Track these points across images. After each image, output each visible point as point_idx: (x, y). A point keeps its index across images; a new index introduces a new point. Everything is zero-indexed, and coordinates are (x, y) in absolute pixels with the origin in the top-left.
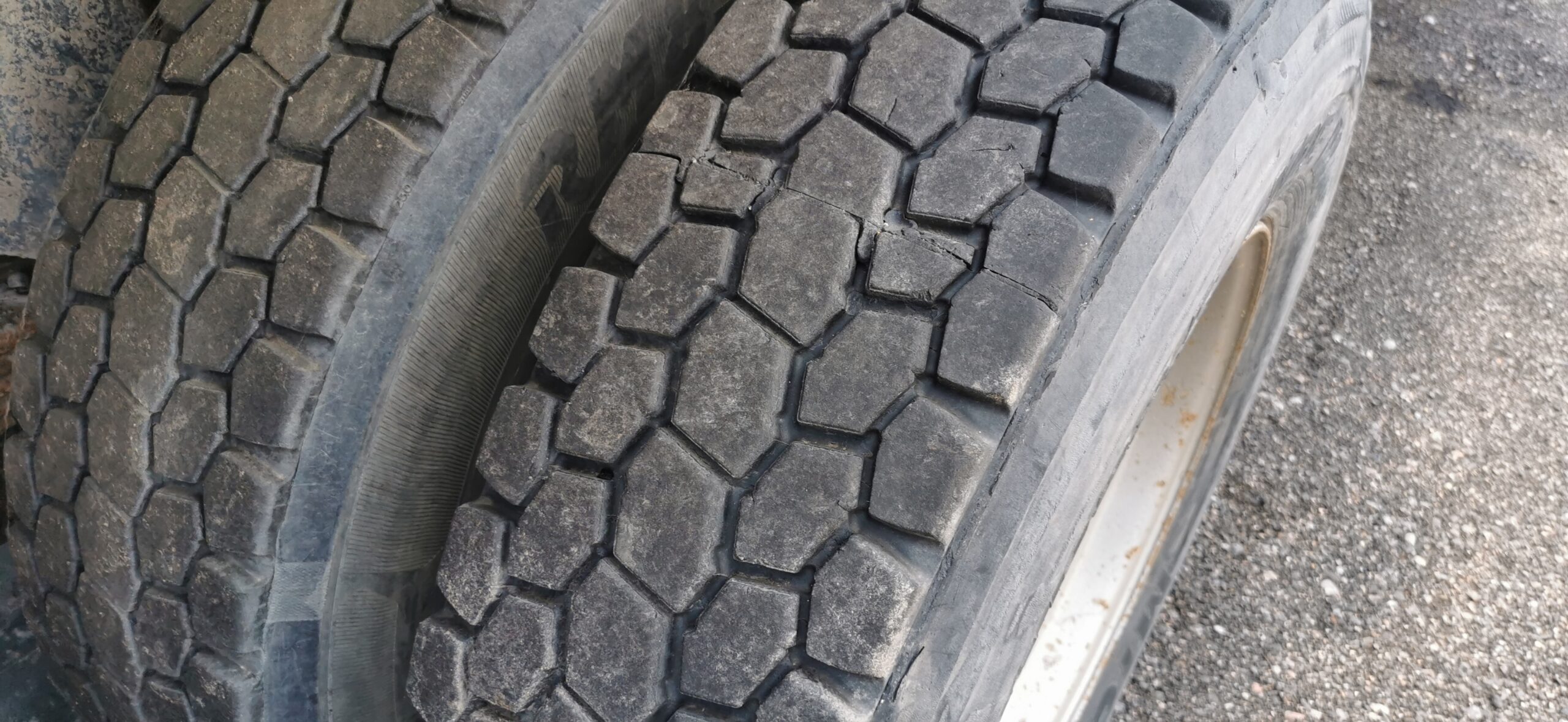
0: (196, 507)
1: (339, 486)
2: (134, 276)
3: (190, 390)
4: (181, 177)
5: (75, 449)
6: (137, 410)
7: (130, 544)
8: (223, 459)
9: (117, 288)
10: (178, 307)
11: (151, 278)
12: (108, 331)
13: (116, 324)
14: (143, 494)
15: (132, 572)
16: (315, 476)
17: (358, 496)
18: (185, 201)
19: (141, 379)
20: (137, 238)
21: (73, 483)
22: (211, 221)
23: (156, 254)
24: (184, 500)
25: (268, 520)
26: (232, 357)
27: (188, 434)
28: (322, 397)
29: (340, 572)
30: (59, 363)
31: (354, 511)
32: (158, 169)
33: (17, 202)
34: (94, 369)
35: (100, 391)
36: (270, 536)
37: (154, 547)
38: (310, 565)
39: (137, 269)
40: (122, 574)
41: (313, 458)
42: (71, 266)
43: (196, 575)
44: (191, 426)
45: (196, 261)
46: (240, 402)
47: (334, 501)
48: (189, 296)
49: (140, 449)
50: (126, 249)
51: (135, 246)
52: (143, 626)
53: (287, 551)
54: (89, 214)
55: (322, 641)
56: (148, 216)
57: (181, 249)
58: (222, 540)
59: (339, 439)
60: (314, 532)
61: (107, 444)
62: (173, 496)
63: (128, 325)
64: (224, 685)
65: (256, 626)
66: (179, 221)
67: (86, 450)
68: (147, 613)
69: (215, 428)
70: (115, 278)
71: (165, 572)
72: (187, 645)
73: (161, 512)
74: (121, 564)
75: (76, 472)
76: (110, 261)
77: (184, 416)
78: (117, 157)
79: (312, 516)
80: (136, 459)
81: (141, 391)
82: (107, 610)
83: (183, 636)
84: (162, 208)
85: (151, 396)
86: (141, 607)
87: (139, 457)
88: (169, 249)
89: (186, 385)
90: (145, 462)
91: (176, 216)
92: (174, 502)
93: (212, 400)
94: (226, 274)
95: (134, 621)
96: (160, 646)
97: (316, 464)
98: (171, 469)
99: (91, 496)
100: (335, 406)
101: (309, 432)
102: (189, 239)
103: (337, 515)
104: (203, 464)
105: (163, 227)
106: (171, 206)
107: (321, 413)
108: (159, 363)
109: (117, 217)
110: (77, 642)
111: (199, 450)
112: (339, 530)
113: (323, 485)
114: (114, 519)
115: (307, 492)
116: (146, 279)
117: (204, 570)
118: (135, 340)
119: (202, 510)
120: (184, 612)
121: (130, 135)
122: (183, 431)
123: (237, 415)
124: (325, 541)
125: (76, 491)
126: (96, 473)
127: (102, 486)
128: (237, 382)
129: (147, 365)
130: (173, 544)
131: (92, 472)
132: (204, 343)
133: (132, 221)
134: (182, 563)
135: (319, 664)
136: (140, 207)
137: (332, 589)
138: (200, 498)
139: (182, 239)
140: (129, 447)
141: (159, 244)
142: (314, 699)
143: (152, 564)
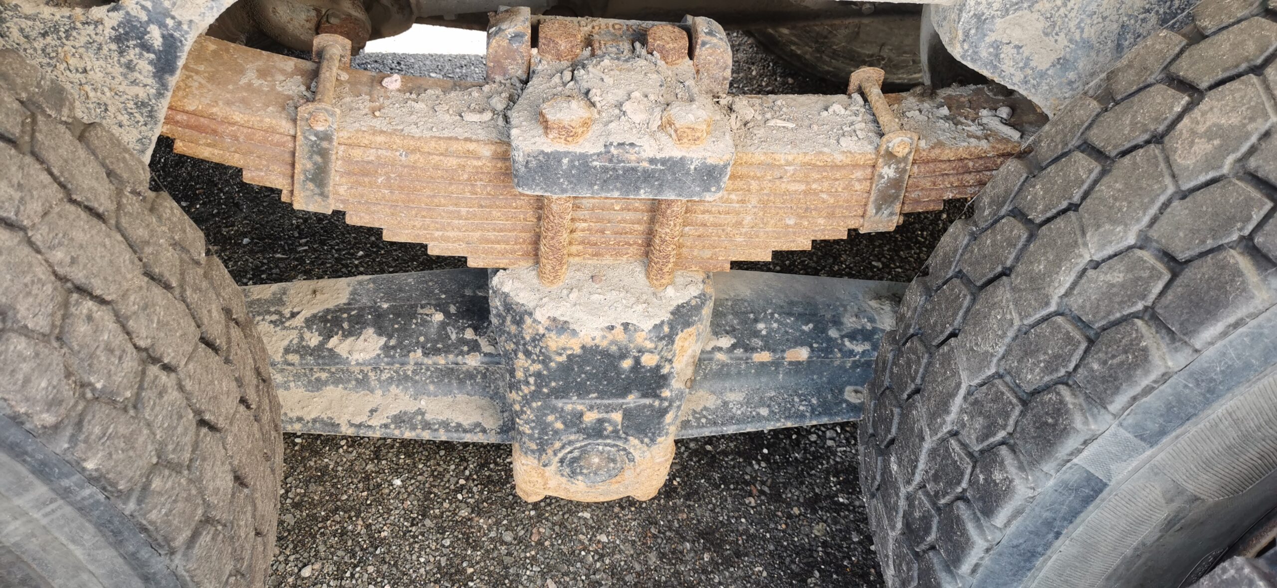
0: (1084, 346)
1: (1207, 400)
2: (1146, 151)
3: (1141, 259)
4: (1239, 90)
5: (1010, 253)
6: (1082, 250)
7: (1007, 340)
8: (1134, 324)
9: (1124, 154)
10: (1171, 189)
11: (1161, 158)
12: (1096, 182)
13: (1105, 179)
14: (1044, 312)
15: (995, 360)
16: (1197, 380)
17: (1214, 416)
18: (1231, 111)
19: (1102, 230)
20: (1167, 123)
21: (991, 275)
22: (1247, 136)
23: (1177, 143)
24: (1077, 335)
25: (1137, 390)
26: (1197, 251)
27: (1115, 290)
28: (1253, 323)
29: (1152, 462)
30: (1038, 187)
31: (1201, 425)
32: (1221, 76)
33: (1054, 57)
34: (1064, 204)
35: (1060, 222)
36: (1128, 402)
37: (1026, 354)
38: (1137, 441)
39: (1152, 146)
40: (986, 357)
41: (1207, 365)
42: (1093, 121)
43: (1049, 393)
44: (1123, 286)
45: (1212, 161)
46: (1180, 289)
47: (1195, 407)
48: (1186, 186)
49: (1065, 279)
50: (1152, 128)
51: (1161, 128)
52: (976, 402)
53: (1130, 421)
54: (1135, 88)
55: (1098, 501)
56: (1187, 110)
57: (1202, 147)
58: (1088, 381)
59: (1238, 364)
60: (1161, 420)
61: (1039, 263)
62: (1069, 327)
63: (1117, 185)
64: (1011, 481)
65: (1065, 458)
66: (1214, 125)
67: (1017, 259)
68: (987, 394)
69: (1144, 297)
70: (1127, 145)
71: (1022, 376)
72: (1001, 435)
73: (1052, 333)
74: (991, 350)
75: (999, 269)
76: (1132, 131)
77: (1121, 275)
78: (1187, 53)
79: (1169, 407)
80: (1057, 285)
81: (1095, 239)
82: (955, 373)
83: (1004, 427)
84: (1206, 108)
85: (1102, 246)
86: (985, 387)
87: (1060, 285)
88: (1192, 143)
89: (1139, 253)
90: (1062, 291)
91: (1215, 120)
92: (1068, 332)
93: (1155, 275)
94: (1235, 184)
95: (969, 393)
96: (979, 423)
97: (1204, 371)
98: (1082, 307)
99: (1000, 291)
100: (1256, 337)
101: (1219, 344)
102: (1217, 142)
103: (1188, 420)
104: (1112, 318)
105: (1198, 123)
106: (1215, 110)
107: (1241, 335)
108: (1126, 225)
109: (1159, 99)
110: (913, 380)
111: (1117, 306)
112: (1179, 431)
113: (1197, 391)
114: (1008, 317)
115: (1180, 388)
116: (1156, 157)
117: (1058, 394)
118: (1116, 199)
119: (1087, 351)
120: (1017, 412)
121: (1208, 41)
122: (1113, 285)
123: (1170, 298)
124: (1163, 433)
125: (990, 282)
126: (1016, 279)
127: (1014, 289)
128: (1188, 274)
129: (1114, 222)
130: (1045, 361)
131: (1013, 276)
132: (1177, 229)
133: (1171, 108)
134: (1042, 378)
135: (1082, 515)
136: (1186, 99)
137: (1136, 470)
138: (1091, 342)
139: (1210, 139)
140: (1057, 273)
141: (1185, 135)
142: (1058, 535)
143: (1016, 364)
